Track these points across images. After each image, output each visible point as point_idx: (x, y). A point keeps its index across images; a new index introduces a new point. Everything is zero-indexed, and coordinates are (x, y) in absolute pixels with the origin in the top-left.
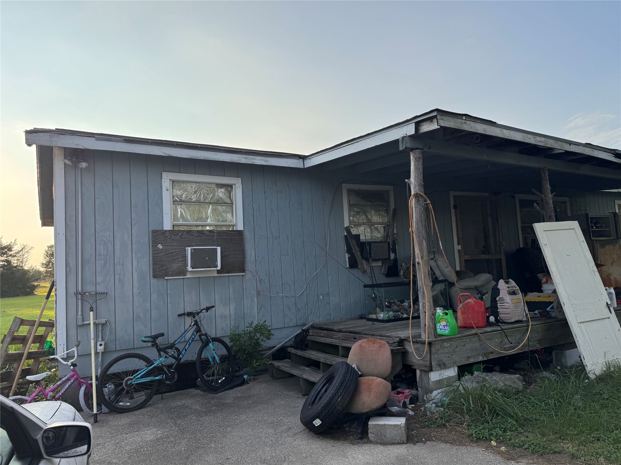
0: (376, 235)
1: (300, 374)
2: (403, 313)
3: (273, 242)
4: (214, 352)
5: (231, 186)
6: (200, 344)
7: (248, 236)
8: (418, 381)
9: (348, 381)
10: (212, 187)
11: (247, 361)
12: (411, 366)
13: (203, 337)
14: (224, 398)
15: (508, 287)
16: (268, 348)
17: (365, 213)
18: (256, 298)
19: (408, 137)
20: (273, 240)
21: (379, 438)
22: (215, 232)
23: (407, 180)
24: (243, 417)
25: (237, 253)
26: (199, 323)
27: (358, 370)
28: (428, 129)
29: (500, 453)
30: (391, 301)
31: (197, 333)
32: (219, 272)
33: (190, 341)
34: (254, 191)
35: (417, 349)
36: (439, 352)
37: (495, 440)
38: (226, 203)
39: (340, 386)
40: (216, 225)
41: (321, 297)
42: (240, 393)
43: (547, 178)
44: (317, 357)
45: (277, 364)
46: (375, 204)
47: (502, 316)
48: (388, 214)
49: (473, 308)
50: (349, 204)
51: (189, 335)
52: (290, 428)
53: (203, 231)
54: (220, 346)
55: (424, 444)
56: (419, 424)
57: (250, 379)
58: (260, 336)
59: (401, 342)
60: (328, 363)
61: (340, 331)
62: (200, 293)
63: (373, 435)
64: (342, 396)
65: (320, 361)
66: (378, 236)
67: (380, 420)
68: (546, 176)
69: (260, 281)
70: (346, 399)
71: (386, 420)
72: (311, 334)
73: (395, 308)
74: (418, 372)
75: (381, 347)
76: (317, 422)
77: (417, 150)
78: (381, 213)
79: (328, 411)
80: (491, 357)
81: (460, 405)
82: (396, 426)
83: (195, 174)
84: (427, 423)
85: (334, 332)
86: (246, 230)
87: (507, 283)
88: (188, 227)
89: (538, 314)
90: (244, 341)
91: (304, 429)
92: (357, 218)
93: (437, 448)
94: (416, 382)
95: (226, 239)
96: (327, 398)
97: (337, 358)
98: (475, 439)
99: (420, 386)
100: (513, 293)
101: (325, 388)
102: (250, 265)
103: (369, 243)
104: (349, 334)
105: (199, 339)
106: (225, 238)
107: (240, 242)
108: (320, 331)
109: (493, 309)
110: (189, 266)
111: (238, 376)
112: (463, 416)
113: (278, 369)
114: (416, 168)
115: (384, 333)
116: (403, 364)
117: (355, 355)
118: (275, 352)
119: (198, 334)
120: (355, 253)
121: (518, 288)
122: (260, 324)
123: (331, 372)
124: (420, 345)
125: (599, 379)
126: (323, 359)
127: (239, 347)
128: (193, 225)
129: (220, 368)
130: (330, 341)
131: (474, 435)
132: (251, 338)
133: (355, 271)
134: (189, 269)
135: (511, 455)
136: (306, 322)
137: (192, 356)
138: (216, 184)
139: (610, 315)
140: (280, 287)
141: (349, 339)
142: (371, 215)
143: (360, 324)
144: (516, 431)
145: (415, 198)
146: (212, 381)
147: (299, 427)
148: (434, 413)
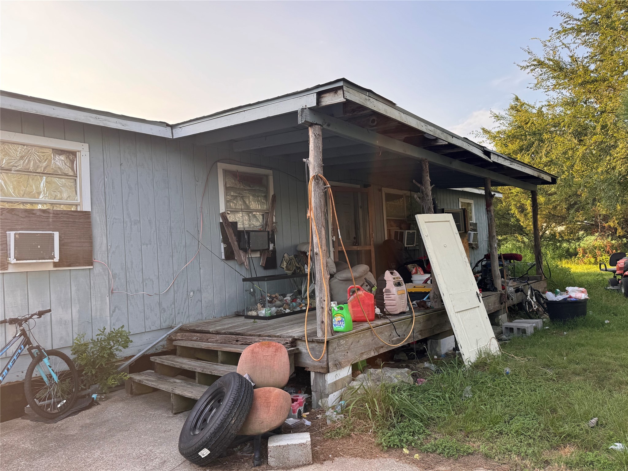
0: (254, 223)
1: (171, 390)
2: (285, 308)
3: (131, 227)
4: (50, 369)
5: (74, 153)
6: (30, 360)
7: (97, 219)
8: (312, 384)
9: (243, 397)
10: (46, 153)
11: (96, 377)
12: (305, 368)
13: (33, 351)
14: (66, 428)
15: (394, 279)
16: (123, 359)
17: (242, 198)
18: (108, 298)
19: (308, 110)
20: (131, 225)
21: (281, 462)
22: (51, 212)
23: (304, 160)
24: (97, 453)
25: (82, 240)
26: (27, 332)
27: (250, 381)
28: (331, 101)
29: (415, 462)
30: (273, 296)
31: (25, 347)
32: (56, 265)
33: (15, 357)
34: (106, 162)
35: (312, 349)
36: (335, 351)
37: (407, 447)
38: (66, 175)
39: (235, 405)
40: (52, 204)
41: (192, 293)
42: (88, 418)
43: (428, 170)
44: (191, 366)
45: (137, 377)
46: (254, 189)
47: (388, 308)
48: (266, 201)
49: (363, 300)
50: (226, 187)
51: (12, 349)
52: (165, 461)
53: (33, 210)
54: (59, 359)
55: (333, 462)
56: (319, 436)
57: (101, 399)
58: (114, 344)
59: (294, 342)
60: (207, 373)
61: (218, 333)
62: (28, 293)
63: (273, 459)
64: (237, 416)
65: (195, 371)
66: (257, 224)
67: (281, 440)
68: (426, 168)
69: (114, 276)
70: (241, 420)
71: (289, 438)
72: (180, 338)
73: (278, 303)
74: (313, 375)
75: (277, 350)
76: (205, 453)
77: (317, 126)
78: (259, 199)
79: (219, 438)
80: (382, 351)
81: (362, 410)
82: (301, 445)
83: (22, 133)
84: (329, 434)
85: (211, 335)
86: (94, 211)
87: (392, 273)
88: (11, 204)
89: (416, 304)
90: (93, 352)
91: (183, 460)
92: (233, 203)
93: (348, 465)
94: (310, 386)
95: (66, 221)
96: (217, 422)
97: (217, 365)
98: (386, 448)
99: (315, 390)
100: (398, 284)
101: (209, 407)
102: (99, 255)
103: (248, 232)
104: (229, 336)
105: (28, 353)
106: (64, 221)
107: (85, 226)
108: (192, 334)
109: (380, 302)
110: (11, 257)
111: (84, 397)
112: (367, 422)
113: (140, 384)
114: (316, 147)
115: (272, 332)
116: (295, 367)
117: (246, 363)
118: (133, 363)
119: (27, 347)
120: (231, 243)
121: (402, 279)
122: (114, 329)
123: (218, 386)
124: (316, 344)
125: (475, 366)
126: (200, 369)
127: (86, 361)
128: (18, 202)
129: (60, 388)
130: (206, 346)
131: (384, 443)
132: (103, 348)
133: (231, 263)
134: (12, 260)
135: (426, 463)
136: (172, 324)
137: (18, 376)
138: (53, 149)
139: (479, 304)
140: (140, 283)
141: (230, 342)
142: (249, 201)
143: (239, 323)
144: (424, 433)
145: (315, 180)
146: (48, 405)
147: (176, 458)
148: (335, 422)
